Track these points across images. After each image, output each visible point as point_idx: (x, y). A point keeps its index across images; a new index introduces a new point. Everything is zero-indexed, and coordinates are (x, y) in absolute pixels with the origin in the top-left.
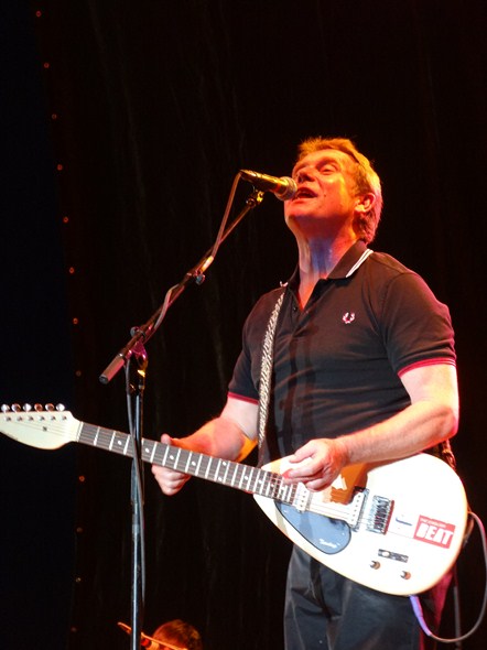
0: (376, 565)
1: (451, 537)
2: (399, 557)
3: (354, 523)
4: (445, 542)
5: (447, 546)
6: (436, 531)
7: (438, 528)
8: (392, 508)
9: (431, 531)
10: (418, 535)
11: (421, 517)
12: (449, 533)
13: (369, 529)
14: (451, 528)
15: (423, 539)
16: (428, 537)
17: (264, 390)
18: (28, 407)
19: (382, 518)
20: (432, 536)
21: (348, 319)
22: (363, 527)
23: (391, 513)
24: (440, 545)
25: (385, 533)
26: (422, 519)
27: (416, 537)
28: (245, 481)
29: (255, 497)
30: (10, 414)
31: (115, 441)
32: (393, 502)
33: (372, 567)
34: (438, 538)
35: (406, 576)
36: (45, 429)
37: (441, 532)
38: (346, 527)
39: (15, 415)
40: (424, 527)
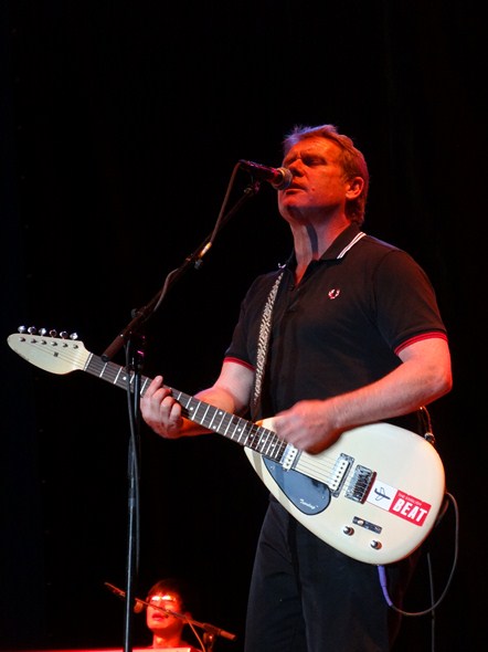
0: (350, 532)
1: (425, 515)
2: (372, 527)
3: (335, 488)
4: (418, 520)
5: (420, 523)
6: (412, 508)
7: (414, 505)
8: (373, 480)
9: (406, 508)
10: (395, 509)
11: (399, 492)
12: (423, 511)
13: (347, 496)
14: (427, 507)
15: (398, 514)
16: (403, 513)
17: (262, 353)
18: (44, 331)
19: (363, 487)
20: (407, 512)
21: (334, 295)
22: (343, 493)
23: (371, 484)
24: (414, 521)
25: (363, 502)
26: (400, 495)
27: (391, 510)
28: (238, 433)
29: (246, 448)
30: (25, 336)
31: (121, 376)
32: (375, 474)
33: (346, 533)
34: (412, 515)
35: (377, 546)
36: (56, 355)
37: (416, 509)
38: (327, 491)
39: (30, 338)
40: (401, 502)
